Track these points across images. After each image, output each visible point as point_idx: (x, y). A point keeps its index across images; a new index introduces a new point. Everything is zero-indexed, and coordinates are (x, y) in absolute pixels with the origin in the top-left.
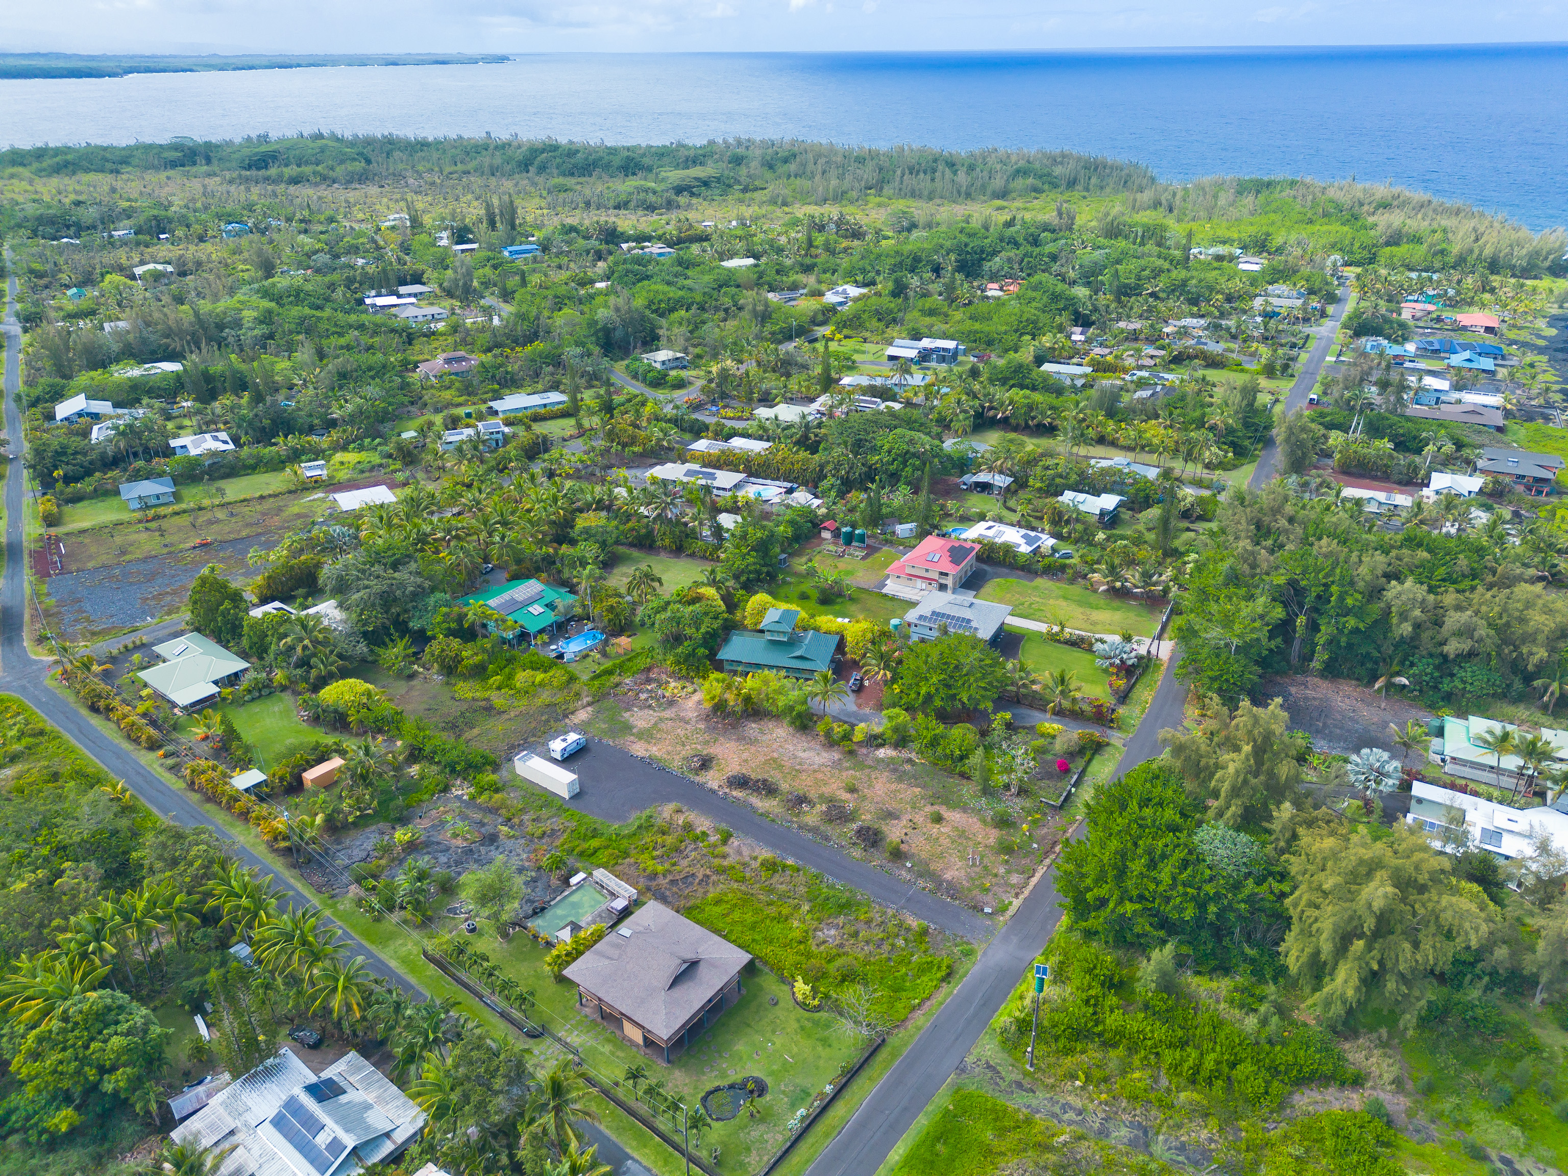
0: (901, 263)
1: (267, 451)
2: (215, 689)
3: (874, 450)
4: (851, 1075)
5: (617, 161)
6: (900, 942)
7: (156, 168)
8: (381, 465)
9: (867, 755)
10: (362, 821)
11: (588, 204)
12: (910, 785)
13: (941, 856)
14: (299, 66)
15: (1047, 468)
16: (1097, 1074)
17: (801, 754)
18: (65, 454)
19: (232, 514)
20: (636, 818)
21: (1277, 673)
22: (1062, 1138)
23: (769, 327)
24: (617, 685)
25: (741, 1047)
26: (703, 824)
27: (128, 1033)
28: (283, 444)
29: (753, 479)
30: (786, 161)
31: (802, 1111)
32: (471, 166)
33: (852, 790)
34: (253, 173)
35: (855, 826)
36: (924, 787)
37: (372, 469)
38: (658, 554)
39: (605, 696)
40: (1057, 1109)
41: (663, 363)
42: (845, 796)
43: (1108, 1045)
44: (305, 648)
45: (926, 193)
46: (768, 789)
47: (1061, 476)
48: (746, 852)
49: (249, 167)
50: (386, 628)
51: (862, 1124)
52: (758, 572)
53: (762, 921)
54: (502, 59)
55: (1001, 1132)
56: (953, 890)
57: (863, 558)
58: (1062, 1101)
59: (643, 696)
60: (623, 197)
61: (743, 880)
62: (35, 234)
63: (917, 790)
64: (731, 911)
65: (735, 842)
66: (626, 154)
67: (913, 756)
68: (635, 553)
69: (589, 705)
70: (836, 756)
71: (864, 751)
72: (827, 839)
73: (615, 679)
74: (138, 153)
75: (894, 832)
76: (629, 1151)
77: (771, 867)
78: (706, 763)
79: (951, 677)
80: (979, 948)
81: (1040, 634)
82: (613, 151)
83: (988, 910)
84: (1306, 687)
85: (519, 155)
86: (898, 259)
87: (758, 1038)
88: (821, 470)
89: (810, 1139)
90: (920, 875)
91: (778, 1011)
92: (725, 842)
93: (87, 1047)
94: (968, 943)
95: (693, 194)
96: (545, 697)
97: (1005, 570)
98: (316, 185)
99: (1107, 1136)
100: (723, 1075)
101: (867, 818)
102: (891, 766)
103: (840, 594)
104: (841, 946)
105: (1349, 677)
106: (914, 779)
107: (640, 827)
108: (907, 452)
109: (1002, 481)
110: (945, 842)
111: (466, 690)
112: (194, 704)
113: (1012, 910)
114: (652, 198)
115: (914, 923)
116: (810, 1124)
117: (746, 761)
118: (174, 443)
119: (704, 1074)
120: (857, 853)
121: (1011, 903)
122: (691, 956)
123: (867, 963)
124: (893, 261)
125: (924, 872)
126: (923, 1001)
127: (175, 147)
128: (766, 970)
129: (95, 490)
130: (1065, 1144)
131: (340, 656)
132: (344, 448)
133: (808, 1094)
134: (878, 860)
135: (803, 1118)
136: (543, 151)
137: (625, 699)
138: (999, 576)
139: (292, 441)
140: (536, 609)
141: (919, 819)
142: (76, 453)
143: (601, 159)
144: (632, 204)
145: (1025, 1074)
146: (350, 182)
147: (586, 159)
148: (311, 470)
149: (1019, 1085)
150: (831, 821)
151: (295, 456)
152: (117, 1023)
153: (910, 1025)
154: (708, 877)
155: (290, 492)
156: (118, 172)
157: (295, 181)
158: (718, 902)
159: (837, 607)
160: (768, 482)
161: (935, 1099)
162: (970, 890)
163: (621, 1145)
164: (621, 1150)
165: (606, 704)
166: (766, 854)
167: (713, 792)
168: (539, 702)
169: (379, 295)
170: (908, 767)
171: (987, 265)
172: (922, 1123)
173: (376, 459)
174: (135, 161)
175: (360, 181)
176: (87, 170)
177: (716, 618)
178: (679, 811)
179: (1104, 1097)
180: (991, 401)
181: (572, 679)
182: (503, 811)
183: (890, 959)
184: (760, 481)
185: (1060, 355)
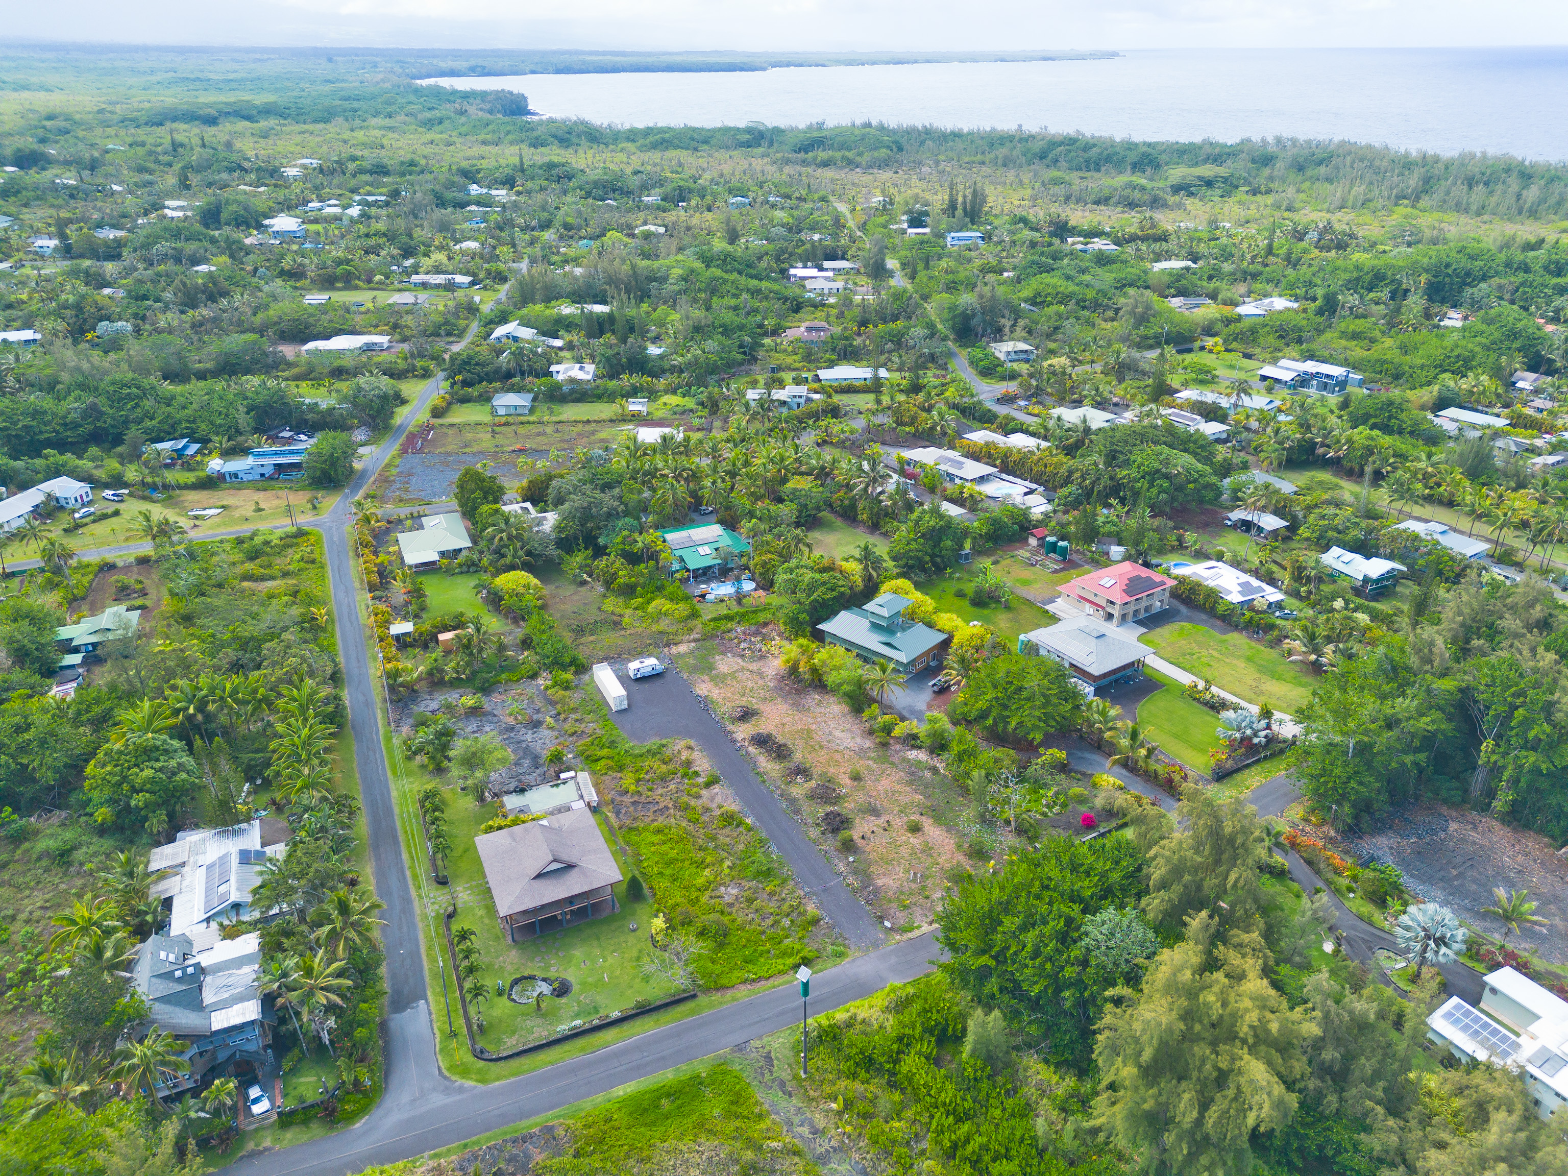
0: (1358, 279)
1: (613, 384)
2: (436, 557)
3: (1127, 463)
4: (644, 1010)
5: (1132, 157)
6: (786, 922)
7: (728, 148)
8: (691, 411)
9: (897, 752)
10: (455, 683)
11: (1067, 199)
12: (916, 791)
13: (890, 862)
14: (916, 62)
15: (1323, 517)
16: (861, 1106)
17: (837, 733)
18: (469, 363)
19: (557, 431)
20: (653, 743)
21: (1445, 801)
22: (774, 1144)
23: (1142, 331)
24: (730, 631)
25: (578, 954)
26: (703, 764)
27: (161, 770)
28: (627, 380)
29: (1004, 476)
30: (1320, 163)
31: (578, 1022)
32: (989, 157)
33: (856, 778)
34: (802, 155)
35: (829, 808)
36: (928, 797)
37: (683, 413)
38: (856, 528)
39: (712, 637)
40: (796, 1120)
41: (1008, 353)
42: (846, 781)
43: (892, 1085)
44: (501, 539)
45: (1474, 207)
46: (780, 752)
47: (1336, 529)
48: (719, 800)
49: (798, 151)
50: (576, 538)
51: (617, 1054)
52: (919, 560)
53: (683, 861)
54: (1113, 55)
55: (730, 1115)
56: (875, 896)
57: (1055, 572)
58: (808, 1115)
59: (743, 645)
60: (1106, 192)
61: (696, 822)
62: (588, 194)
63: (918, 797)
64: (664, 843)
65: (716, 789)
66: (1145, 149)
67: (941, 766)
68: (839, 523)
69: (694, 641)
70: (868, 743)
71: (898, 747)
72: (797, 812)
73: (730, 625)
74: (718, 135)
75: (861, 827)
76: (429, 993)
77: (729, 819)
78: (746, 715)
79: (1009, 698)
80: (853, 953)
81: (1179, 685)
82: (1130, 146)
83: (887, 924)
84: (1475, 828)
85: (1037, 146)
86: (1355, 274)
87: (597, 951)
88: (1069, 476)
89: (567, 1047)
90: (855, 872)
91: (631, 939)
92: (708, 785)
93: (129, 769)
94: (845, 946)
95: (1191, 194)
96: (663, 625)
97: (1204, 617)
98: (841, 168)
99: (824, 1164)
100: (546, 968)
101: (847, 807)
102: (913, 770)
103: (997, 600)
104: (731, 905)
105: (1541, 831)
106: (925, 788)
107: (649, 751)
108: (1158, 471)
109: (1271, 522)
110: (905, 851)
111: (612, 604)
112: (417, 566)
113: (916, 933)
114: (1137, 195)
115: (811, 909)
116: (577, 1034)
117: (783, 725)
118: (553, 368)
119: (532, 961)
120: (814, 833)
121: (919, 927)
122: (573, 860)
123: (742, 928)
124: (1347, 276)
125: (863, 873)
126: (760, 979)
127: (748, 130)
128: (651, 901)
129: (480, 395)
130: (773, 1151)
131: (529, 553)
132: (674, 392)
133: (597, 1012)
134: (830, 844)
135: (575, 1027)
136: (1062, 143)
137: (728, 644)
138: (1189, 619)
139: (635, 379)
140: (706, 550)
141: (898, 823)
142: (477, 364)
143: (1116, 153)
144: (1113, 201)
145: (795, 1077)
146: (870, 167)
147: (1101, 154)
148: (636, 405)
149: (782, 1084)
150: (812, 797)
151: (634, 392)
152: (157, 760)
153: (729, 995)
154: (667, 808)
155: (611, 421)
156: (696, 149)
157: (825, 164)
158: (658, 831)
159: (986, 612)
160: (1018, 481)
161: (695, 1062)
162: (890, 901)
163: (428, 987)
164: (424, 990)
165: (708, 644)
166: (733, 806)
167: (734, 741)
168: (656, 627)
169: (805, 267)
170: (928, 774)
171: (1468, 291)
172: (668, 1076)
173: (690, 403)
174: (714, 141)
175: (879, 167)
176: (676, 147)
177: (832, 590)
178: (689, 748)
179: (848, 1129)
180: (1325, 437)
181: (694, 615)
182: (558, 707)
183: (763, 933)
184: (1011, 478)
185: (1478, 402)
